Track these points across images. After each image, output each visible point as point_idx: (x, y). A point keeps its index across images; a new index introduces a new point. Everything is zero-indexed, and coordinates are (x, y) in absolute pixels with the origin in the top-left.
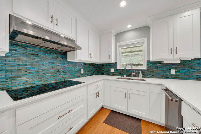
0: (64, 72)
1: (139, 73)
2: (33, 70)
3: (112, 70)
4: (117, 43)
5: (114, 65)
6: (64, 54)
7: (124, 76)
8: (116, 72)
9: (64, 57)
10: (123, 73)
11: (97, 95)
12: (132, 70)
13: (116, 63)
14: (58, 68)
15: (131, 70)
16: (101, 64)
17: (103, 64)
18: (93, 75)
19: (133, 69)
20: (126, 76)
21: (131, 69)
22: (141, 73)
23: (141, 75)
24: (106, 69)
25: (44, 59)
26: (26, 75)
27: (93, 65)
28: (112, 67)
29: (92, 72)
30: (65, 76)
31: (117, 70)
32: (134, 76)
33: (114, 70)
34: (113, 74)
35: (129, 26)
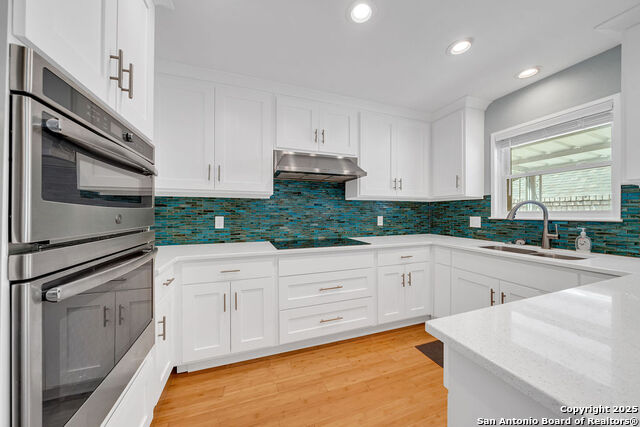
0: (339, 221)
1: (579, 233)
2: (294, 218)
3: (475, 222)
4: (493, 135)
5: (481, 206)
6: (339, 187)
7: (514, 243)
8: (489, 229)
9: (340, 191)
10: (515, 233)
11: (406, 281)
12: (546, 224)
13: (488, 198)
14: (328, 213)
15: (541, 222)
16: (440, 203)
17: (445, 202)
18: (412, 233)
19: (550, 218)
20: (526, 244)
21: (542, 218)
22: (583, 233)
23: (584, 241)
24: (456, 217)
25: (309, 199)
26: (287, 223)
27: (416, 206)
28: (475, 213)
29: (412, 225)
30: (340, 230)
31: (490, 221)
32: (553, 244)
33: (484, 221)
34: (476, 234)
35: (528, 73)
